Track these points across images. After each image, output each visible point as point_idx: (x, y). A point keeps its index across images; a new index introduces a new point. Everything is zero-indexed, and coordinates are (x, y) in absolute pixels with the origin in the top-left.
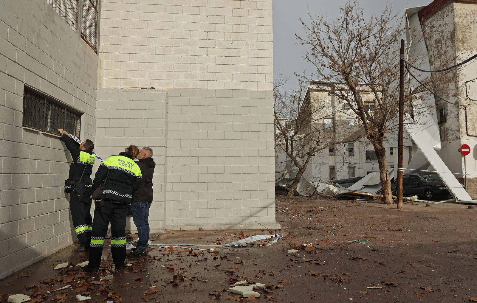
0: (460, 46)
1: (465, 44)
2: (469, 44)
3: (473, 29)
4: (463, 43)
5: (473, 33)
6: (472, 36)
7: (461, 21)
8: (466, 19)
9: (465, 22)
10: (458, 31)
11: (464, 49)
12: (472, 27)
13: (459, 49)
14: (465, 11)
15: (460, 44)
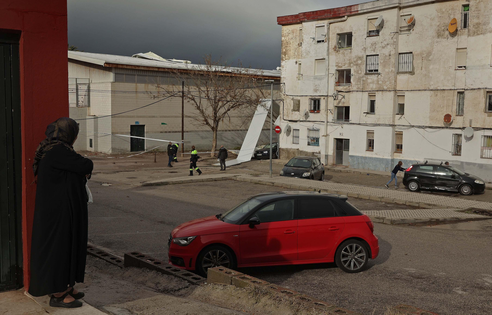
0: (283, 57)
1: (287, 55)
2: (289, 55)
3: (292, 44)
4: (285, 55)
5: (292, 46)
6: (291, 49)
7: (285, 39)
8: (288, 37)
9: (287, 39)
10: (283, 46)
11: (286, 59)
12: (291, 42)
13: (283, 60)
14: (288, 31)
15: (284, 56)
